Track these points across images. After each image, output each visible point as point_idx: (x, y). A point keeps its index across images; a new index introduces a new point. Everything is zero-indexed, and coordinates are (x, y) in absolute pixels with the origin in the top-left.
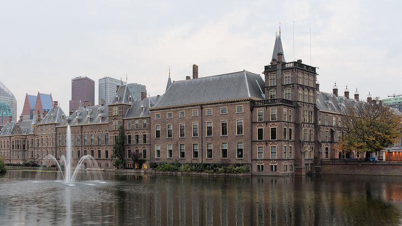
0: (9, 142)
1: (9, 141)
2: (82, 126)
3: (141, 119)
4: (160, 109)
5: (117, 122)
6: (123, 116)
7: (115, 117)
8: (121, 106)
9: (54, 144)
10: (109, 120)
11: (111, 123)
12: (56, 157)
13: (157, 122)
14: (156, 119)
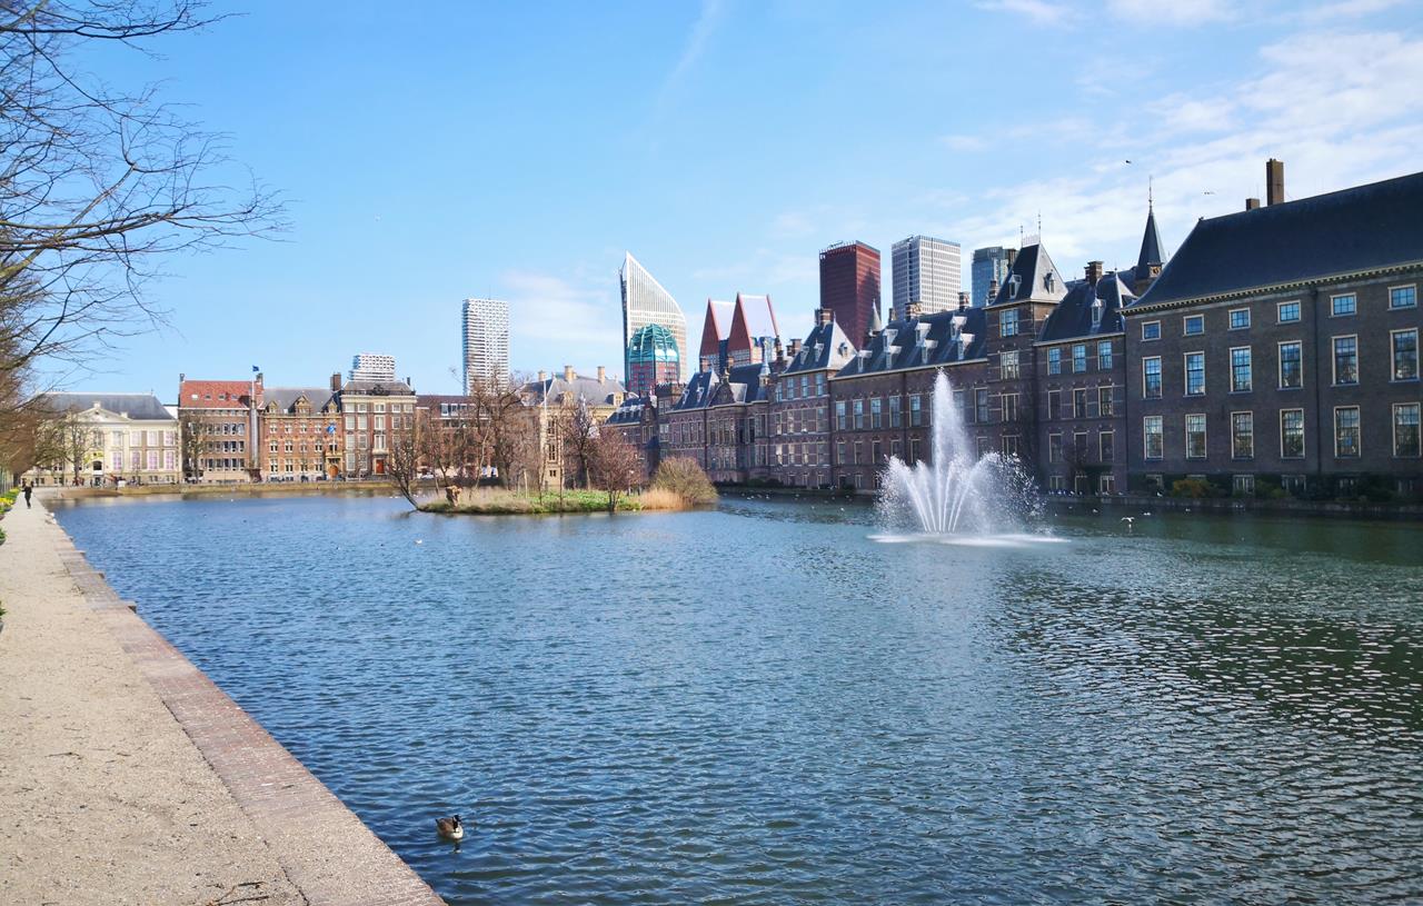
0: (702, 425)
1: (702, 420)
2: (904, 374)
4: (1159, 310)
5: (1014, 355)
6: (1032, 336)
7: (1008, 343)
8: (1027, 307)
9: (826, 426)
10: (988, 350)
11: (996, 360)
12: (831, 463)
13: (1151, 349)
14: (1144, 340)
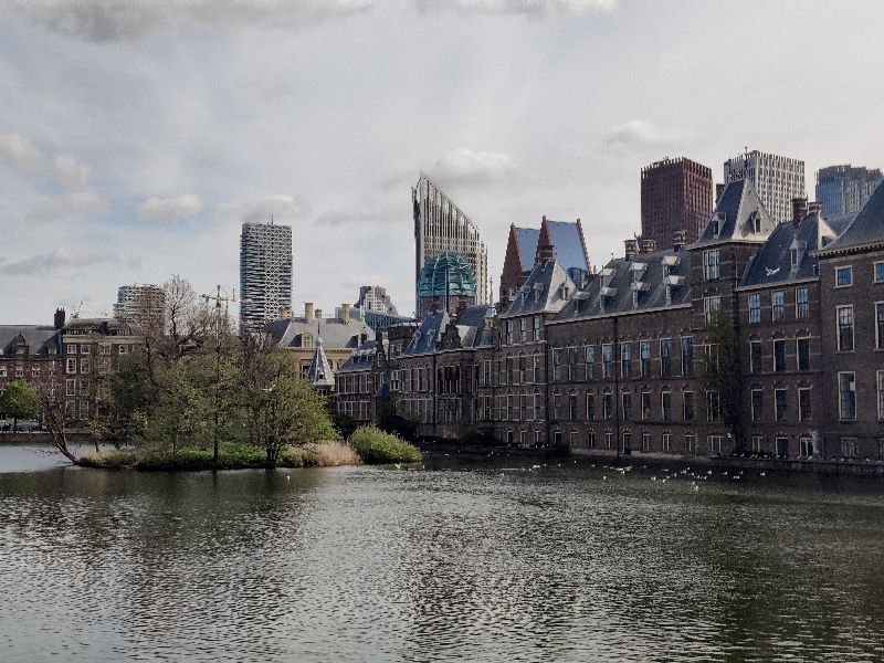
0: (431, 373)
1: (431, 367)
2: (616, 318)
3: (791, 289)
4: (850, 253)
5: (716, 300)
6: (734, 280)
7: (711, 287)
8: (728, 248)
9: (542, 375)
10: (694, 295)
11: (699, 305)
12: (547, 418)
13: (842, 296)
14: (837, 286)
